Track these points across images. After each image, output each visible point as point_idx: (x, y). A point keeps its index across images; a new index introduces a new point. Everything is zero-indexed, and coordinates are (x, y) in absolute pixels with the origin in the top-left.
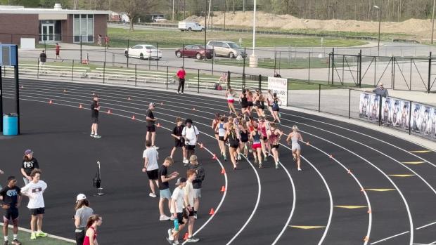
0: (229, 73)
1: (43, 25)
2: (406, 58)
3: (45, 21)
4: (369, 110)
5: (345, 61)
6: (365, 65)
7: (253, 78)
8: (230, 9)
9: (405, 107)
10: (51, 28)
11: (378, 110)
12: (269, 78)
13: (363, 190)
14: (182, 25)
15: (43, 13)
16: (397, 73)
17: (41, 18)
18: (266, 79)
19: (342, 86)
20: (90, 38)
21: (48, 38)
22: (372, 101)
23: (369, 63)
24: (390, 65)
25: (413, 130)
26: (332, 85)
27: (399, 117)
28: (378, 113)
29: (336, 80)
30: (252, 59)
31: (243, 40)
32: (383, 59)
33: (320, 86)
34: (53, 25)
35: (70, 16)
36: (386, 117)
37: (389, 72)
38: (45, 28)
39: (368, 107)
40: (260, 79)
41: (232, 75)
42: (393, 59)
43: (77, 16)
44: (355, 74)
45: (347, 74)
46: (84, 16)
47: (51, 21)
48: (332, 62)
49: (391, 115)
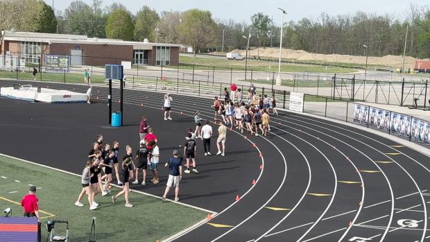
0: (263, 88)
1: (136, 53)
2: (386, 82)
3: (137, 51)
4: (360, 116)
5: (343, 82)
6: (357, 86)
7: (279, 92)
8: (262, 46)
9: (386, 115)
10: (141, 55)
11: (367, 117)
12: (291, 93)
13: (358, 171)
14: (229, 55)
15: (136, 45)
16: (380, 92)
17: (134, 48)
18: (289, 93)
19: (341, 100)
20: (167, 63)
21: (139, 62)
22: (363, 111)
23: (360, 84)
24: (375, 87)
25: (392, 131)
26: (334, 99)
27: (382, 122)
28: (367, 119)
29: (337, 95)
30: (278, 81)
31: (272, 67)
32: (369, 82)
33: (326, 99)
34: (143, 53)
35: (154, 47)
36: (372, 122)
37: (374, 91)
38: (137, 55)
39: (360, 115)
40: (285, 93)
41: (265, 90)
42: (377, 82)
43: (159, 47)
44: (350, 92)
45: (345, 92)
46: (163, 48)
47: (141, 51)
48: (334, 83)
49: (376, 120)
